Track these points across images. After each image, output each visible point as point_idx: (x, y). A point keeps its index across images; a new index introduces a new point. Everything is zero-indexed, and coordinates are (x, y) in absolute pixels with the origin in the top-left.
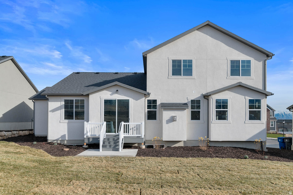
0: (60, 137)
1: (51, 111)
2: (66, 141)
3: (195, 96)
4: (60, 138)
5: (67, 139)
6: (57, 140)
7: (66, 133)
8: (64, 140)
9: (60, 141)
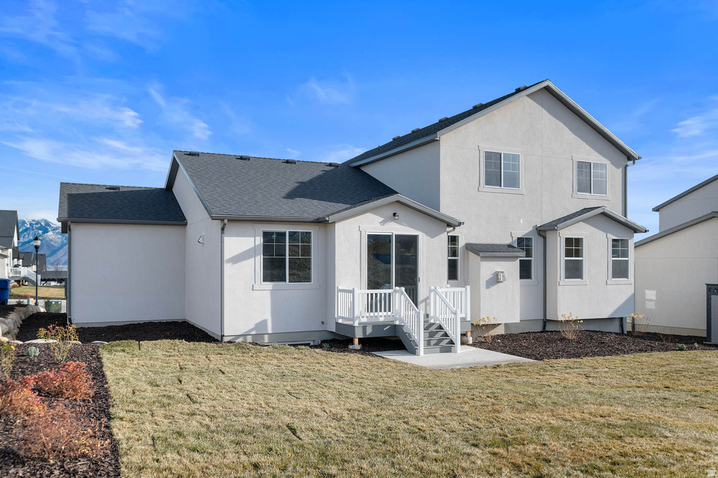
0: (253, 326)
1: (229, 261)
2: (266, 336)
3: (523, 230)
4: (252, 330)
5: (270, 331)
6: (244, 335)
7: (268, 316)
8: (261, 335)
9: (253, 338)
